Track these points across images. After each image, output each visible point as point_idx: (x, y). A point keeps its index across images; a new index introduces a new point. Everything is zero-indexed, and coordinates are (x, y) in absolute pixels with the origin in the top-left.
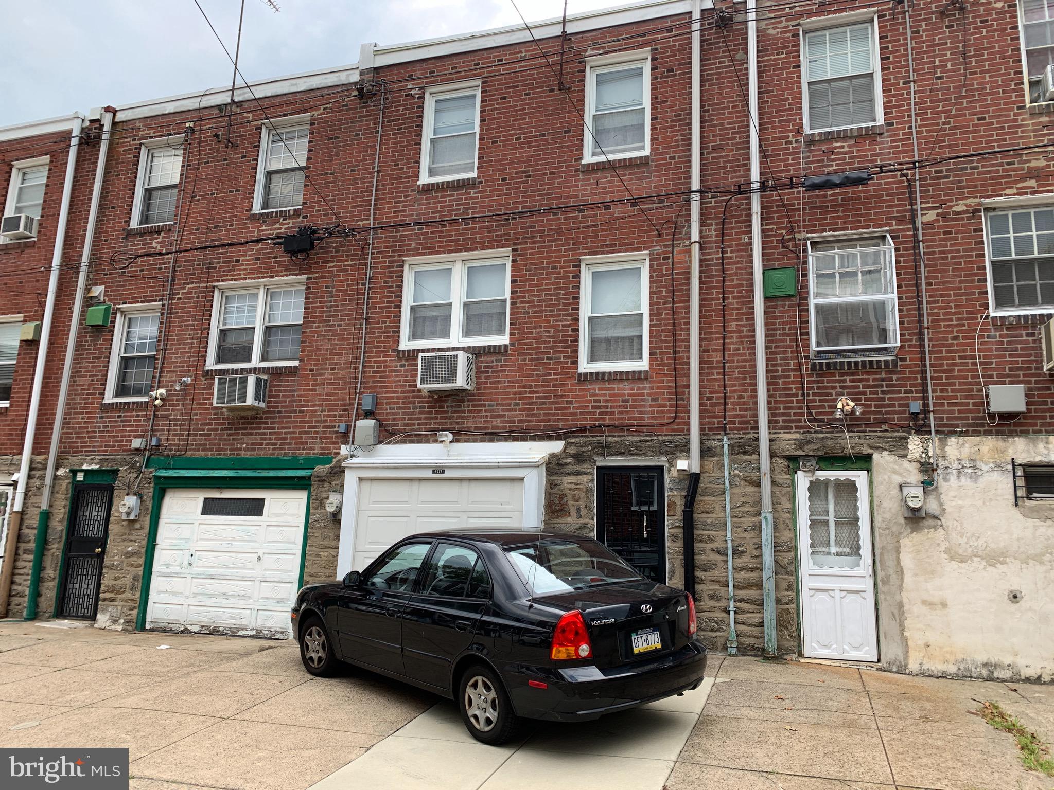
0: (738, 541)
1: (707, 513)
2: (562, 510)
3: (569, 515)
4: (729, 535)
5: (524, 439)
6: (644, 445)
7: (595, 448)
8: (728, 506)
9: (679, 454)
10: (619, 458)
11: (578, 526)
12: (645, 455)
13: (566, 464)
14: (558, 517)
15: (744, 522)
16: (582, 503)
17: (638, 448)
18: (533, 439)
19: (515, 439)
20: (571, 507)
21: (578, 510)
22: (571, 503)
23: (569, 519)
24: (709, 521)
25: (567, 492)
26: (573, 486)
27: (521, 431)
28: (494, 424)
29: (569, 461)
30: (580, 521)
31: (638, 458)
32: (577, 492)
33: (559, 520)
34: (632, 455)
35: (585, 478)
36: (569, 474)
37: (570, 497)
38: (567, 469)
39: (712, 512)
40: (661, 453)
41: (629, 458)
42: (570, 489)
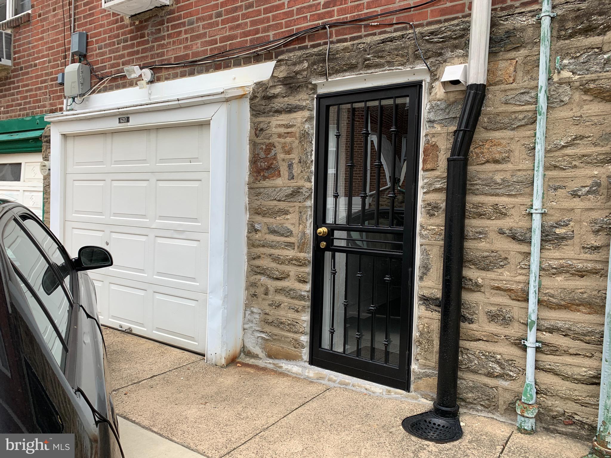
0: (556, 216)
1: (496, 162)
2: (269, 168)
3: (279, 175)
4: (537, 204)
5: (227, 66)
6: (389, 46)
7: (314, 63)
8: (540, 149)
9: (449, 54)
10: (349, 76)
11: (289, 191)
12: (390, 63)
13: (275, 96)
14: (265, 178)
15: (573, 179)
16: (295, 156)
17: (379, 54)
18: (238, 63)
19: (218, 68)
20: (281, 163)
21: (290, 166)
22: (281, 156)
23: (279, 182)
24: (498, 178)
25: (275, 139)
26: (282, 130)
27: (223, 53)
28: (195, 49)
29: (278, 90)
30: (294, 184)
31: (378, 72)
32: (288, 140)
33: (266, 183)
34: (368, 67)
35: (299, 117)
36: (279, 112)
37: (279, 148)
38: (278, 104)
39: (505, 160)
40: (417, 57)
41: (364, 73)
42: (280, 136)
